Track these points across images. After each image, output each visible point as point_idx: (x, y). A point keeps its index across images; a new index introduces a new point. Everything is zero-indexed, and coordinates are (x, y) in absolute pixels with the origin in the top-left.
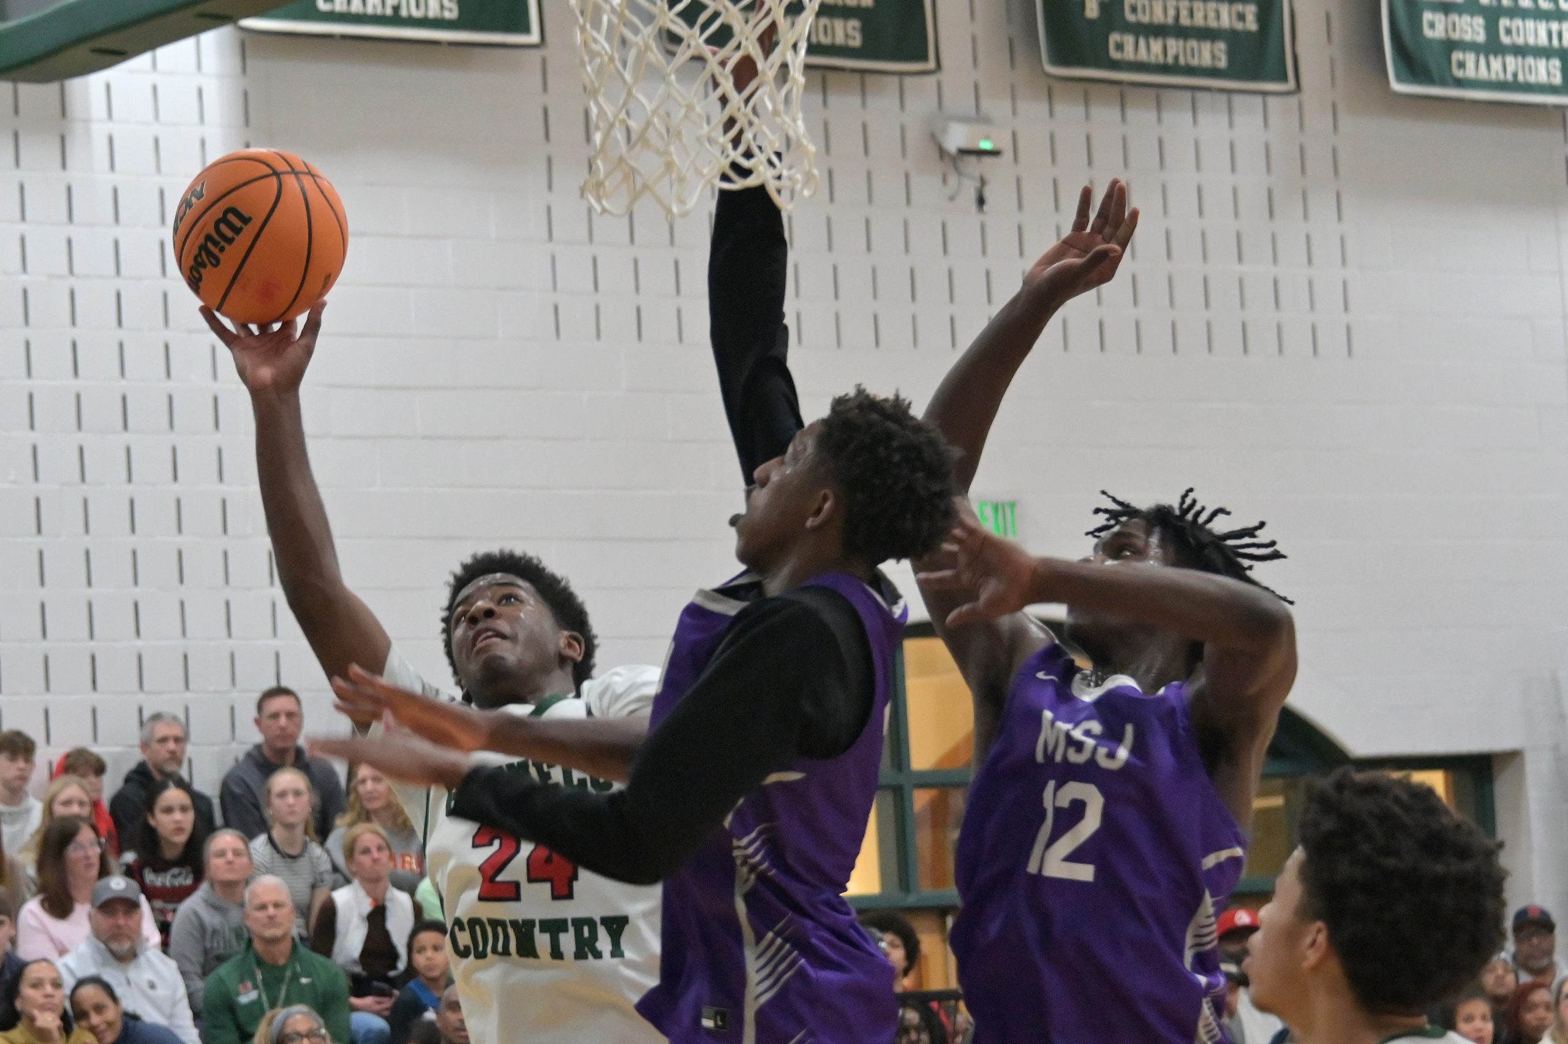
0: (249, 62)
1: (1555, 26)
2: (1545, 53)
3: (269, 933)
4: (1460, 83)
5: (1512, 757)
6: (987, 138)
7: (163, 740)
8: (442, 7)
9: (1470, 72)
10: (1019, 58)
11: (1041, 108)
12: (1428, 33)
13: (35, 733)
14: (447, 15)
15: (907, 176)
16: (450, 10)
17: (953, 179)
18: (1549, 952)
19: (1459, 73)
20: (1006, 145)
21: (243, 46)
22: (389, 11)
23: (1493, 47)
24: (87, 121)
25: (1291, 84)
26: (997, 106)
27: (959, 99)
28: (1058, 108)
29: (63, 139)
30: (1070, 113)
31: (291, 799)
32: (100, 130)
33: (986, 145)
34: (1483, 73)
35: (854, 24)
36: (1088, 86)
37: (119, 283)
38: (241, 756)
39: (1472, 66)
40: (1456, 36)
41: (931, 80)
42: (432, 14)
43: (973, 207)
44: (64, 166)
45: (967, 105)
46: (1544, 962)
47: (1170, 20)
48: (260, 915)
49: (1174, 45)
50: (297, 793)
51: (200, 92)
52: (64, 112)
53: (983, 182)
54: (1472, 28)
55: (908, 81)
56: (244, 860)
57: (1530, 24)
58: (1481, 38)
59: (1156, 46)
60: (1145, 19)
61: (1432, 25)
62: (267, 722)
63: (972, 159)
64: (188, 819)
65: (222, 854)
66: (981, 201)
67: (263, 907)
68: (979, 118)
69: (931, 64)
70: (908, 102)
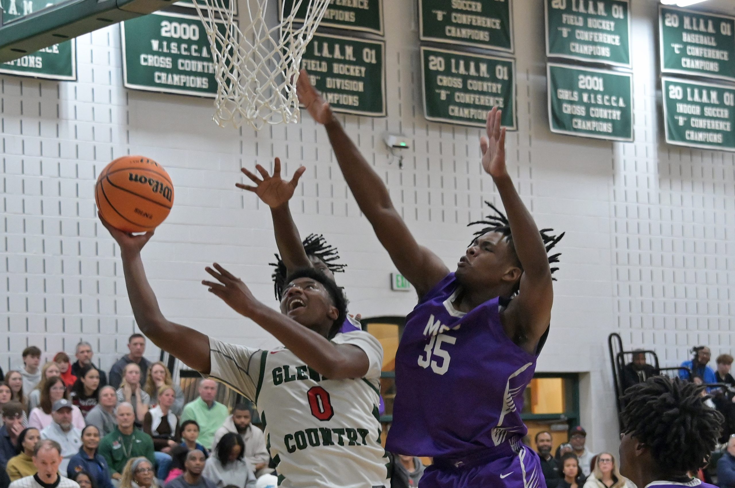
0: (129, 100)
1: (610, 111)
2: (606, 120)
3: (124, 425)
4: (576, 130)
5: (586, 374)
6: (403, 142)
7: (82, 352)
8: (202, 84)
9: (579, 126)
10: (417, 113)
11: (424, 131)
12: (565, 111)
13: (41, 347)
14: (204, 87)
15: (374, 155)
16: (205, 85)
17: (390, 156)
18: (583, 444)
19: (575, 127)
20: (410, 144)
21: (127, 95)
22: (182, 84)
23: (588, 118)
24: (67, 120)
25: (514, 128)
26: (407, 130)
27: (394, 127)
28: (430, 132)
29: (58, 126)
30: (434, 134)
31: (134, 374)
32: (72, 123)
33: (403, 144)
34: (584, 127)
35: (356, 98)
36: (441, 124)
37: (77, 180)
38: (119, 358)
39: (580, 124)
40: (575, 113)
41: (383, 120)
42: (198, 86)
43: (398, 167)
44: (58, 136)
45: (397, 129)
46: (581, 448)
47: (472, 103)
48: (121, 418)
49: (473, 111)
50: (136, 373)
51: (110, 111)
52: (58, 116)
53: (402, 158)
54: (580, 110)
55: (376, 119)
56: (114, 398)
57: (601, 110)
58: (584, 114)
59: (466, 111)
60: (463, 101)
61: (566, 109)
62: (133, 346)
63: (398, 150)
64: (96, 381)
65: (106, 395)
66: (401, 165)
67: (122, 415)
68: (401, 134)
69: (384, 114)
70: (375, 127)
